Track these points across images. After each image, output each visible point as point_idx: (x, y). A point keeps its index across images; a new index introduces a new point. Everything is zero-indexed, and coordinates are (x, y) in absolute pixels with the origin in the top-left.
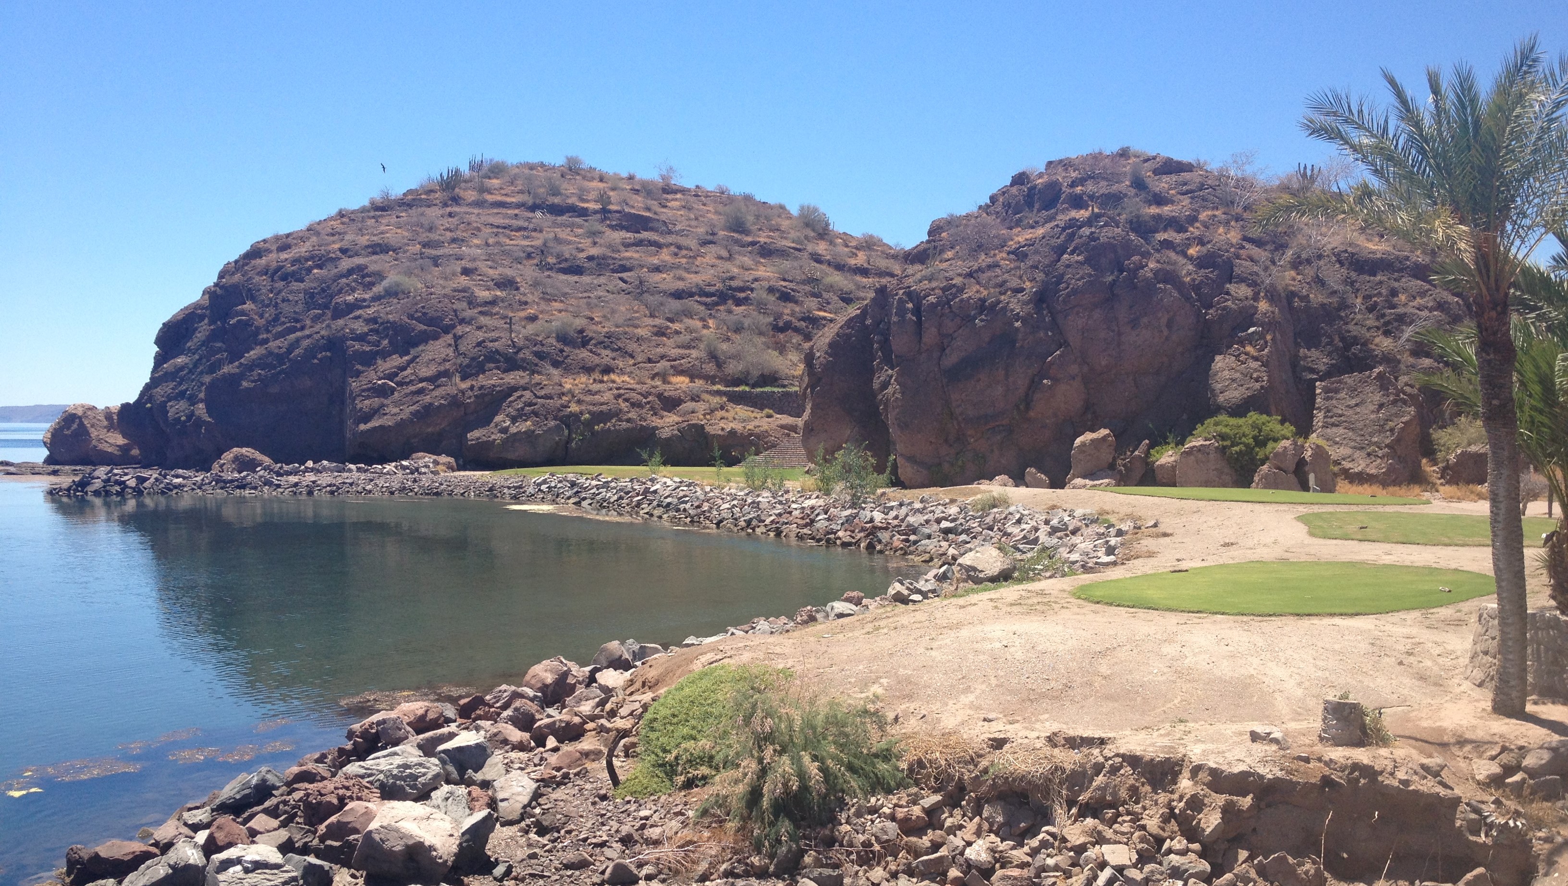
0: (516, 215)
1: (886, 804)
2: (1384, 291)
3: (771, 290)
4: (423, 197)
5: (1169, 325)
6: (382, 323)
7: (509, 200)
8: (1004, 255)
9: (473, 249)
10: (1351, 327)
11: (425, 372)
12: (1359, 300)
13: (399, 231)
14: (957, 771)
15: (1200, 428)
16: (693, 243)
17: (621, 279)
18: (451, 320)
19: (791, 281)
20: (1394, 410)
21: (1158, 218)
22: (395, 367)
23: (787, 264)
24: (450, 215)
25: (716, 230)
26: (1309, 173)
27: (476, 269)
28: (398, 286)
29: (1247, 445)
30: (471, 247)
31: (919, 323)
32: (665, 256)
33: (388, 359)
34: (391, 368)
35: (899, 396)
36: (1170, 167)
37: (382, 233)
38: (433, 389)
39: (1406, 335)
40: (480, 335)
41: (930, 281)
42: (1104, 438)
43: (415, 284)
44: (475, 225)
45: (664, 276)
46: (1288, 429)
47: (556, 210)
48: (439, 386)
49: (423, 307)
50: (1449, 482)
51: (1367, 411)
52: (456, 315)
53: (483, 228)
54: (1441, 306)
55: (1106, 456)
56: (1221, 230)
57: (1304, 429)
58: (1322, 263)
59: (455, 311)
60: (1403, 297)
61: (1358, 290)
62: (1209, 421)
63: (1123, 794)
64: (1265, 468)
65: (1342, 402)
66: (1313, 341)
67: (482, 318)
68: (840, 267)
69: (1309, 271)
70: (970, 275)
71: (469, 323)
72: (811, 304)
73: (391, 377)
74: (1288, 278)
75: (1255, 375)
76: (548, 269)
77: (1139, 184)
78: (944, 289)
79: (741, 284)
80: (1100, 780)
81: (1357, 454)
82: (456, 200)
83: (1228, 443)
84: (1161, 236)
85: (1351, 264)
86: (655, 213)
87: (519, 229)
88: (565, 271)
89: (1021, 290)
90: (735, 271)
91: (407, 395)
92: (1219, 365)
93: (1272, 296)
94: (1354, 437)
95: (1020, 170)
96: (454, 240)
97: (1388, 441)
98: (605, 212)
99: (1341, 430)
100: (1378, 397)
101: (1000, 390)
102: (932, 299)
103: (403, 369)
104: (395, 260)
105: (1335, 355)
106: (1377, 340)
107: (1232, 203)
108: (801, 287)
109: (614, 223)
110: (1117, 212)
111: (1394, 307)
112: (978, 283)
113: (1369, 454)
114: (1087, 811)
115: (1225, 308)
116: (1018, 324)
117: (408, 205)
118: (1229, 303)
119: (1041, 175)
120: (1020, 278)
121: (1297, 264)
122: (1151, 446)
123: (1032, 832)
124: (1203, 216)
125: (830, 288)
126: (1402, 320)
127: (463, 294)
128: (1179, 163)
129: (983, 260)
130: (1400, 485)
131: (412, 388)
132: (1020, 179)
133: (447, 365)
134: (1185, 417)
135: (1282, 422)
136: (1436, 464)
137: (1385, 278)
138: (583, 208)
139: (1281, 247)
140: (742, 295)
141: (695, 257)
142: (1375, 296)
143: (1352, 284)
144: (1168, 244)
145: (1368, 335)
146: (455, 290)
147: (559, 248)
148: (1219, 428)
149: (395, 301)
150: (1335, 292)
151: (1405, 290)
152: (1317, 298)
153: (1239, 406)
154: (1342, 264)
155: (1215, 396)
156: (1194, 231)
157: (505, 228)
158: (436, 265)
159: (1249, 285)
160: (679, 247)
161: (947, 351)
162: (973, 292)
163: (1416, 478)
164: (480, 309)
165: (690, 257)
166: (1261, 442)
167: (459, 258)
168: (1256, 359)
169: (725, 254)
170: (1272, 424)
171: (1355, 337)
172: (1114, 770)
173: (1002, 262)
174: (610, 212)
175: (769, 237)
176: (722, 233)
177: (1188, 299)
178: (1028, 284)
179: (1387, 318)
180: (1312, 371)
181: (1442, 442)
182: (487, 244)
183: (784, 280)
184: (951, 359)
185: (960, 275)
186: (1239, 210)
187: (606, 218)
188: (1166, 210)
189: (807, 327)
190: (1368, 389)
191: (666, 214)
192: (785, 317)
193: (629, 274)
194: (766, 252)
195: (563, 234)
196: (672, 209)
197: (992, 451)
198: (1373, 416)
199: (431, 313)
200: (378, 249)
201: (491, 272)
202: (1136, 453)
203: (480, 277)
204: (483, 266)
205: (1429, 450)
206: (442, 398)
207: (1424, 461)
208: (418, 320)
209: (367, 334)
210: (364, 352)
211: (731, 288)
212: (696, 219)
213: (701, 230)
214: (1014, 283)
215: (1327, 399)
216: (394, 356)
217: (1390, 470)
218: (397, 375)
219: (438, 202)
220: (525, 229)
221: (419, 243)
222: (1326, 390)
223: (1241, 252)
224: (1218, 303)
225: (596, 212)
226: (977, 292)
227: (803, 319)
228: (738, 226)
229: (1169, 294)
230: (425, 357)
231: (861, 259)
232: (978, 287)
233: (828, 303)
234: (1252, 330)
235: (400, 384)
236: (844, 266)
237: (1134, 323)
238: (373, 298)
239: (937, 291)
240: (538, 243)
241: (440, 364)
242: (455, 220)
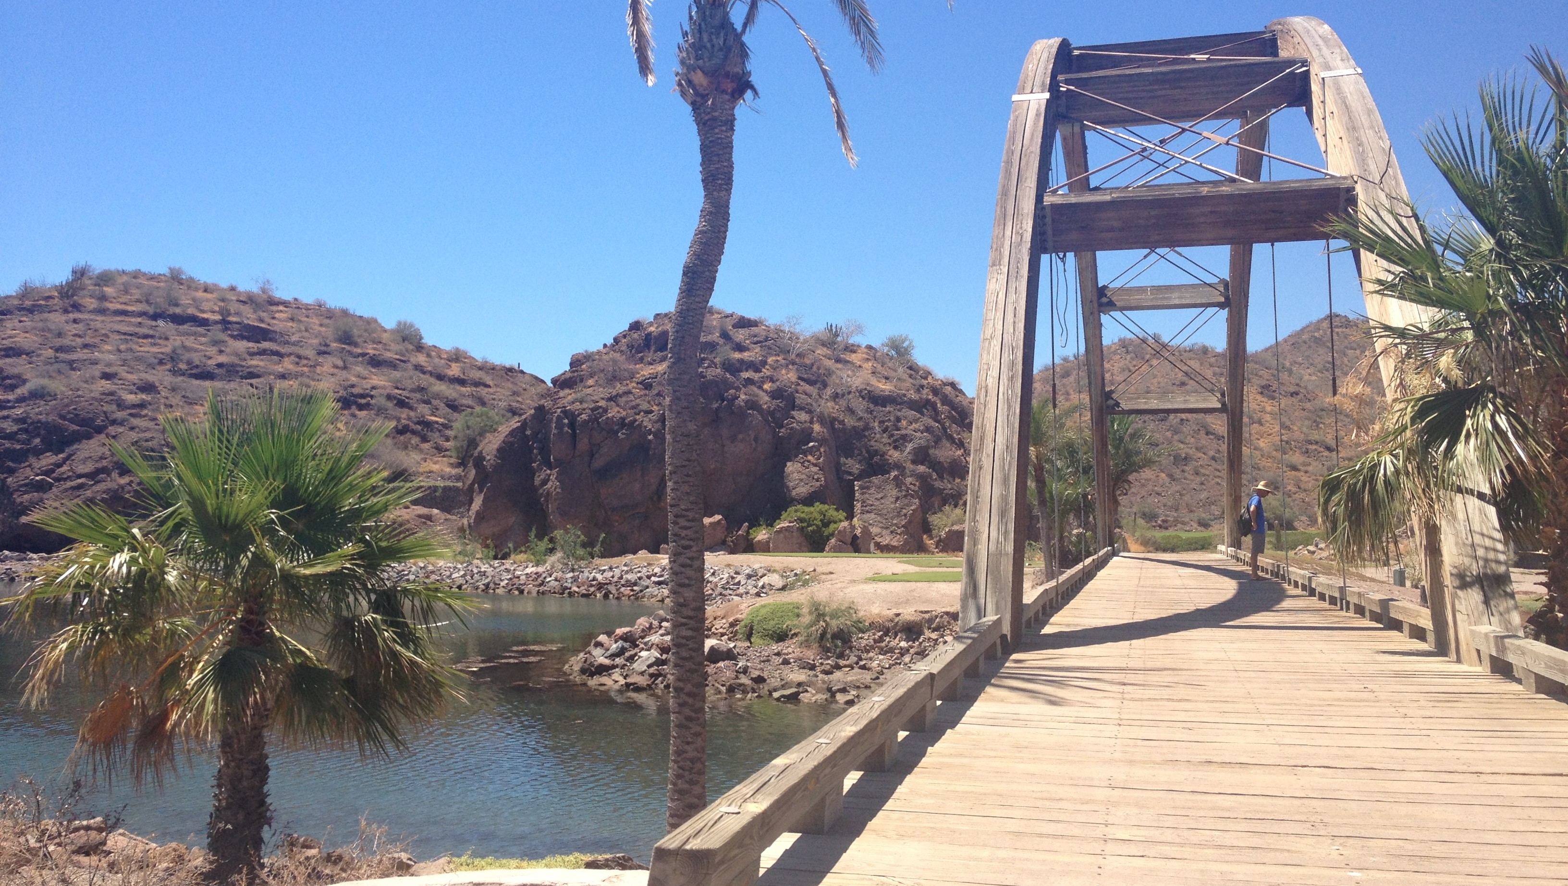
0: (140, 323)
1: (866, 636)
2: (892, 418)
3: (389, 397)
4: (41, 302)
5: (756, 439)
6: (32, 423)
7: (130, 308)
8: (635, 385)
9: (106, 354)
10: (872, 443)
11: (82, 469)
12: (876, 424)
13: (27, 335)
14: (887, 624)
15: (784, 515)
16: (310, 353)
17: (252, 385)
18: (103, 421)
19: (404, 390)
20: (906, 501)
21: (741, 361)
22: (52, 464)
23: (397, 374)
24: (75, 321)
25: (328, 342)
26: (834, 330)
27: (116, 374)
28: (42, 388)
29: (817, 526)
30: (103, 353)
31: (574, 435)
32: (288, 365)
33: (41, 457)
34: (49, 465)
35: (559, 490)
36: (744, 323)
37: (10, 337)
38: (93, 485)
39: (908, 450)
40: (134, 436)
41: (581, 403)
42: (719, 521)
43: (57, 386)
44: (103, 332)
45: (291, 383)
46: (842, 515)
47: (178, 320)
48: (99, 482)
49: (75, 409)
50: (941, 551)
51: (889, 503)
52: (107, 417)
53: (110, 334)
54: (928, 429)
55: (720, 534)
56: (784, 372)
57: (850, 516)
58: (850, 396)
59: (105, 413)
60: (904, 423)
61: (875, 417)
62: (791, 509)
63: (946, 624)
64: (833, 541)
65: (872, 496)
66: (849, 454)
67: (132, 419)
68: (440, 377)
69: (843, 403)
70: (610, 399)
71: (121, 423)
72: (423, 410)
73: (48, 473)
74: (829, 407)
75: (816, 477)
76: (181, 375)
77: (725, 335)
78: (593, 410)
79: (361, 391)
80: (938, 620)
81: (884, 532)
82: (77, 307)
83: (805, 524)
84: (745, 375)
85: (870, 398)
86: (269, 325)
87: (146, 337)
88: (197, 377)
89: (651, 412)
90: (354, 379)
91: (66, 490)
92: (790, 469)
93: (822, 420)
94: (881, 520)
95: (635, 319)
96: (86, 346)
97: (903, 523)
98: (225, 324)
99: (873, 516)
100: (895, 492)
101: (637, 486)
102: (584, 417)
103: (59, 466)
104: (30, 363)
105: (863, 463)
106: (890, 453)
107: (789, 352)
108: (413, 395)
109: (235, 333)
110: (713, 355)
111: (898, 429)
112: (618, 405)
113: (892, 532)
114: (934, 630)
115: (792, 429)
116: (650, 437)
117: (28, 310)
118: (795, 425)
119: (651, 324)
120: (649, 402)
121: (835, 397)
122: (750, 528)
123: (917, 639)
124: (770, 360)
125: (437, 396)
126: (905, 438)
127: (111, 398)
128: (749, 320)
129: (619, 388)
130: (912, 553)
131: (70, 484)
132: (636, 326)
133: (105, 463)
134: (769, 505)
135: (837, 510)
136: (932, 539)
137: (892, 409)
138: (203, 319)
139: (825, 385)
140: (363, 401)
141: (315, 366)
142: (887, 421)
143: (871, 412)
144: (749, 381)
145: (884, 449)
146: (104, 394)
147: (187, 356)
148: (799, 514)
149: (42, 403)
150: (861, 418)
151: (905, 418)
152: (850, 422)
153: (806, 499)
154: (863, 398)
155: (790, 491)
156: (766, 372)
157: (131, 335)
158: (73, 369)
159: (806, 412)
160: (299, 357)
161: (596, 456)
162: (614, 412)
163: (921, 548)
164: (129, 411)
165: (311, 366)
166: (826, 524)
167: (95, 363)
168: (815, 465)
169: (340, 363)
170: (832, 512)
171: (876, 451)
172: (942, 617)
173: (634, 391)
174: (230, 323)
175: (375, 349)
176: (334, 345)
177: (767, 421)
178: (655, 408)
179: (895, 437)
180: (850, 474)
181: (935, 523)
182: (119, 351)
183: (398, 388)
184: (598, 463)
185: (603, 399)
186: (793, 356)
187: (227, 329)
188: (746, 355)
189: (422, 430)
190: (888, 487)
191: (278, 326)
192: (403, 421)
193: (257, 380)
194: (376, 362)
195: (190, 342)
196: (280, 320)
197: (633, 532)
198: (893, 506)
199: (83, 414)
200: (11, 353)
201: (130, 377)
202: (740, 532)
203: (121, 382)
204: (122, 371)
205: (927, 529)
206: (104, 492)
207: (925, 536)
208: (71, 421)
209: (16, 433)
210: (15, 450)
211: (353, 395)
212: (306, 330)
213: (315, 341)
214: (645, 406)
215: (863, 494)
216: (48, 454)
217: (906, 542)
218: (53, 471)
219: (58, 308)
220: (152, 337)
221: (51, 348)
222: (862, 488)
223: (799, 387)
224: (787, 424)
225: (216, 322)
226: (618, 412)
227: (418, 423)
228: (347, 339)
229: (756, 418)
230: (81, 455)
231: (455, 370)
232: (618, 408)
233: (437, 409)
234: (811, 444)
235: (58, 480)
236: (444, 376)
237: (733, 439)
238: (17, 399)
239: (587, 411)
240: (168, 350)
241: (97, 461)
242: (81, 326)
